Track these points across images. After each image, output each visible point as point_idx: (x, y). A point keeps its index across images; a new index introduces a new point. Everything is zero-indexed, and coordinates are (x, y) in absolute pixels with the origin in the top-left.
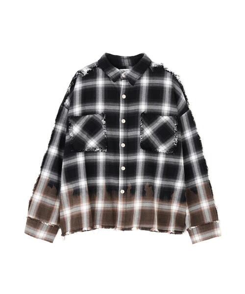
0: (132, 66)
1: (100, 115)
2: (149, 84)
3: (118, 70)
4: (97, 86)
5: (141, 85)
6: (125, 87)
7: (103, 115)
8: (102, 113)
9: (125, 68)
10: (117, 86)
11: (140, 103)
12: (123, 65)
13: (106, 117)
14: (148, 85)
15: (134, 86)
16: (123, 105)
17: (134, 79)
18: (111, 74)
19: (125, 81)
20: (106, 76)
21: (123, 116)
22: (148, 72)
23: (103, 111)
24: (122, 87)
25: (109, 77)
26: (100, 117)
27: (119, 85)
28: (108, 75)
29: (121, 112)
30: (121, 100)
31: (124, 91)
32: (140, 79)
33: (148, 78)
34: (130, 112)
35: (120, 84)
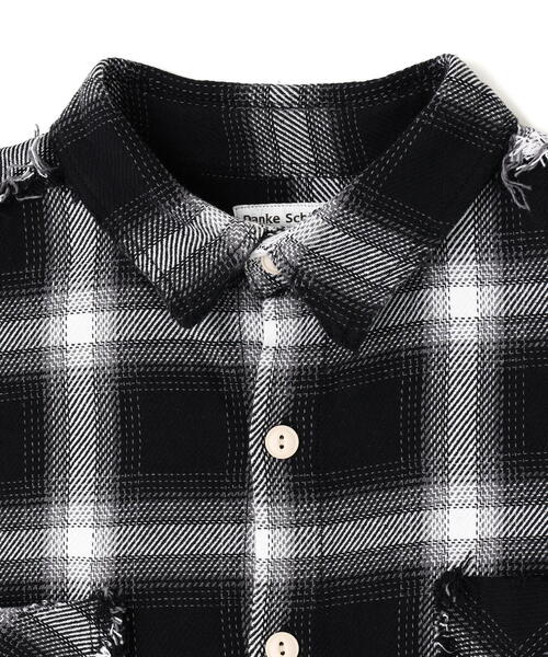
0: (344, 173)
1: (81, 607)
2: (508, 320)
3: (213, 218)
4: (53, 362)
5: (435, 336)
6: (286, 363)
7: (100, 606)
8: (96, 596)
9: (282, 191)
10: (217, 357)
11: (433, 492)
12: (267, 170)
13: (126, 629)
14: (493, 333)
15: (368, 348)
16: (283, 511)
17: (360, 292)
18: (162, 257)
19: (288, 304)
20: (124, 273)
21: (281, 608)
22: (488, 217)
23: (102, 574)
24: (265, 361)
25: (144, 280)
26: (80, 631)
27: (237, 345)
28: (140, 261)
29: (261, 574)
30: (258, 477)
31: (282, 394)
32: (416, 283)
33: (492, 269)
34: (339, 568)
35: (250, 334)
